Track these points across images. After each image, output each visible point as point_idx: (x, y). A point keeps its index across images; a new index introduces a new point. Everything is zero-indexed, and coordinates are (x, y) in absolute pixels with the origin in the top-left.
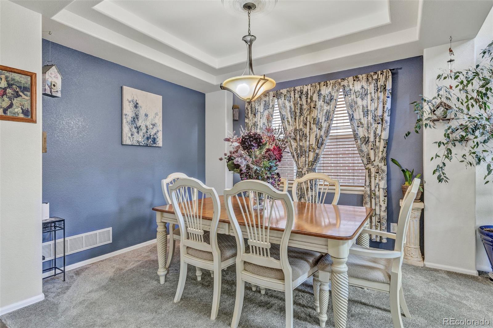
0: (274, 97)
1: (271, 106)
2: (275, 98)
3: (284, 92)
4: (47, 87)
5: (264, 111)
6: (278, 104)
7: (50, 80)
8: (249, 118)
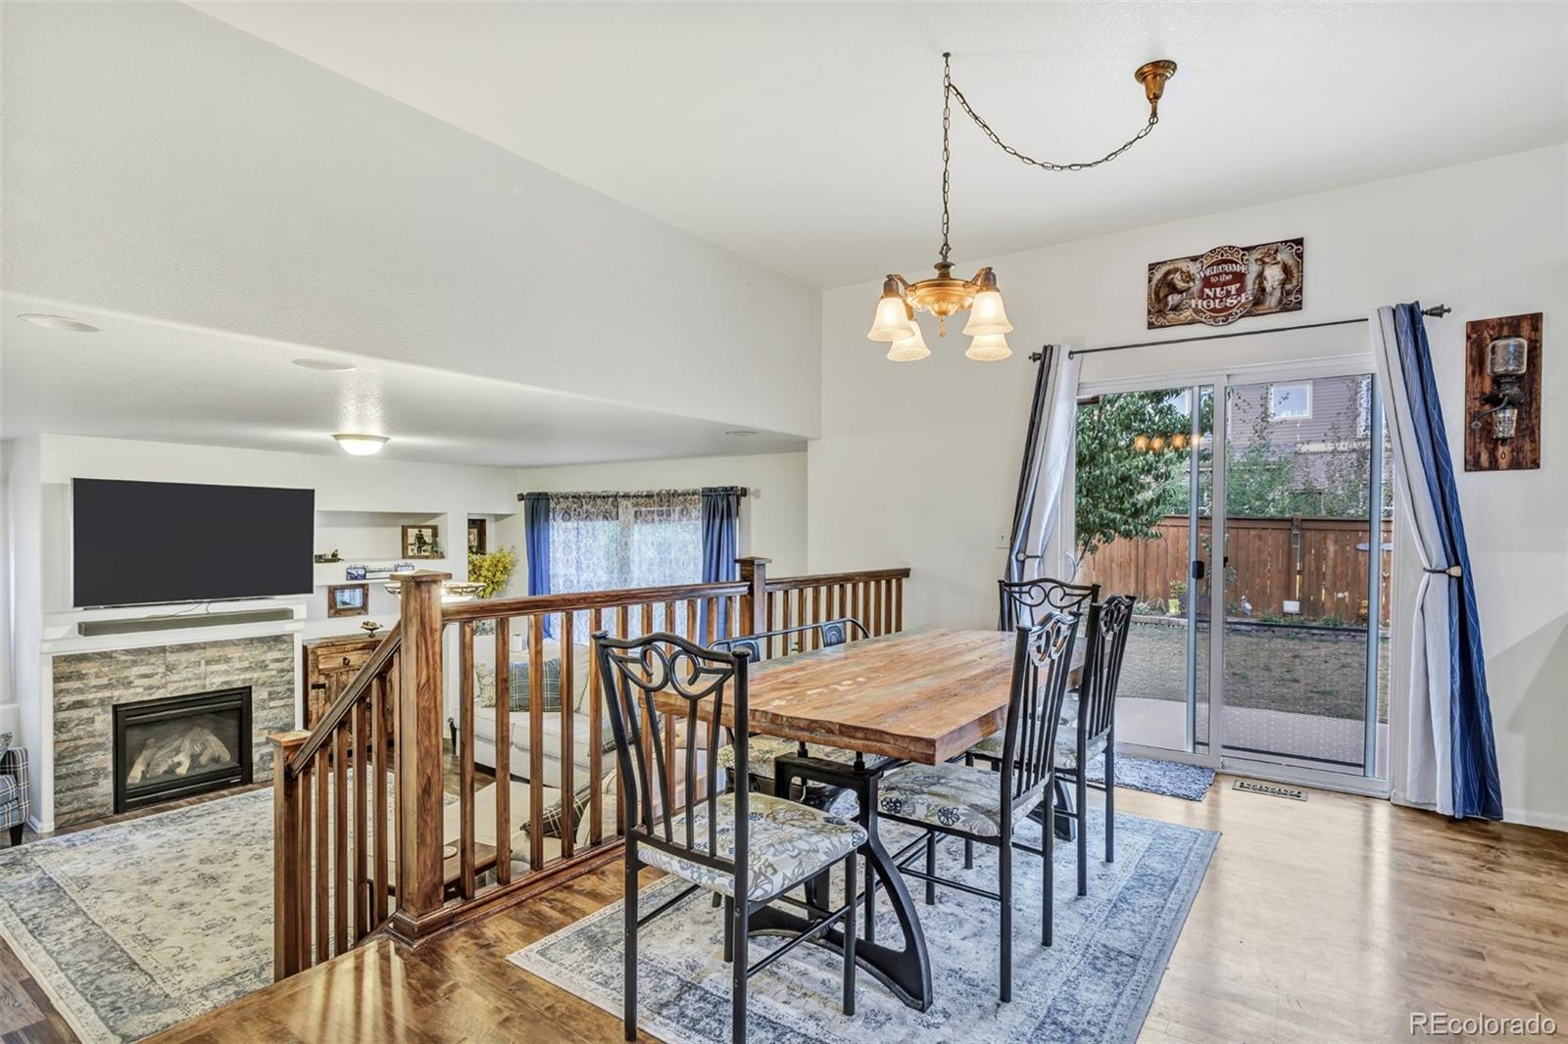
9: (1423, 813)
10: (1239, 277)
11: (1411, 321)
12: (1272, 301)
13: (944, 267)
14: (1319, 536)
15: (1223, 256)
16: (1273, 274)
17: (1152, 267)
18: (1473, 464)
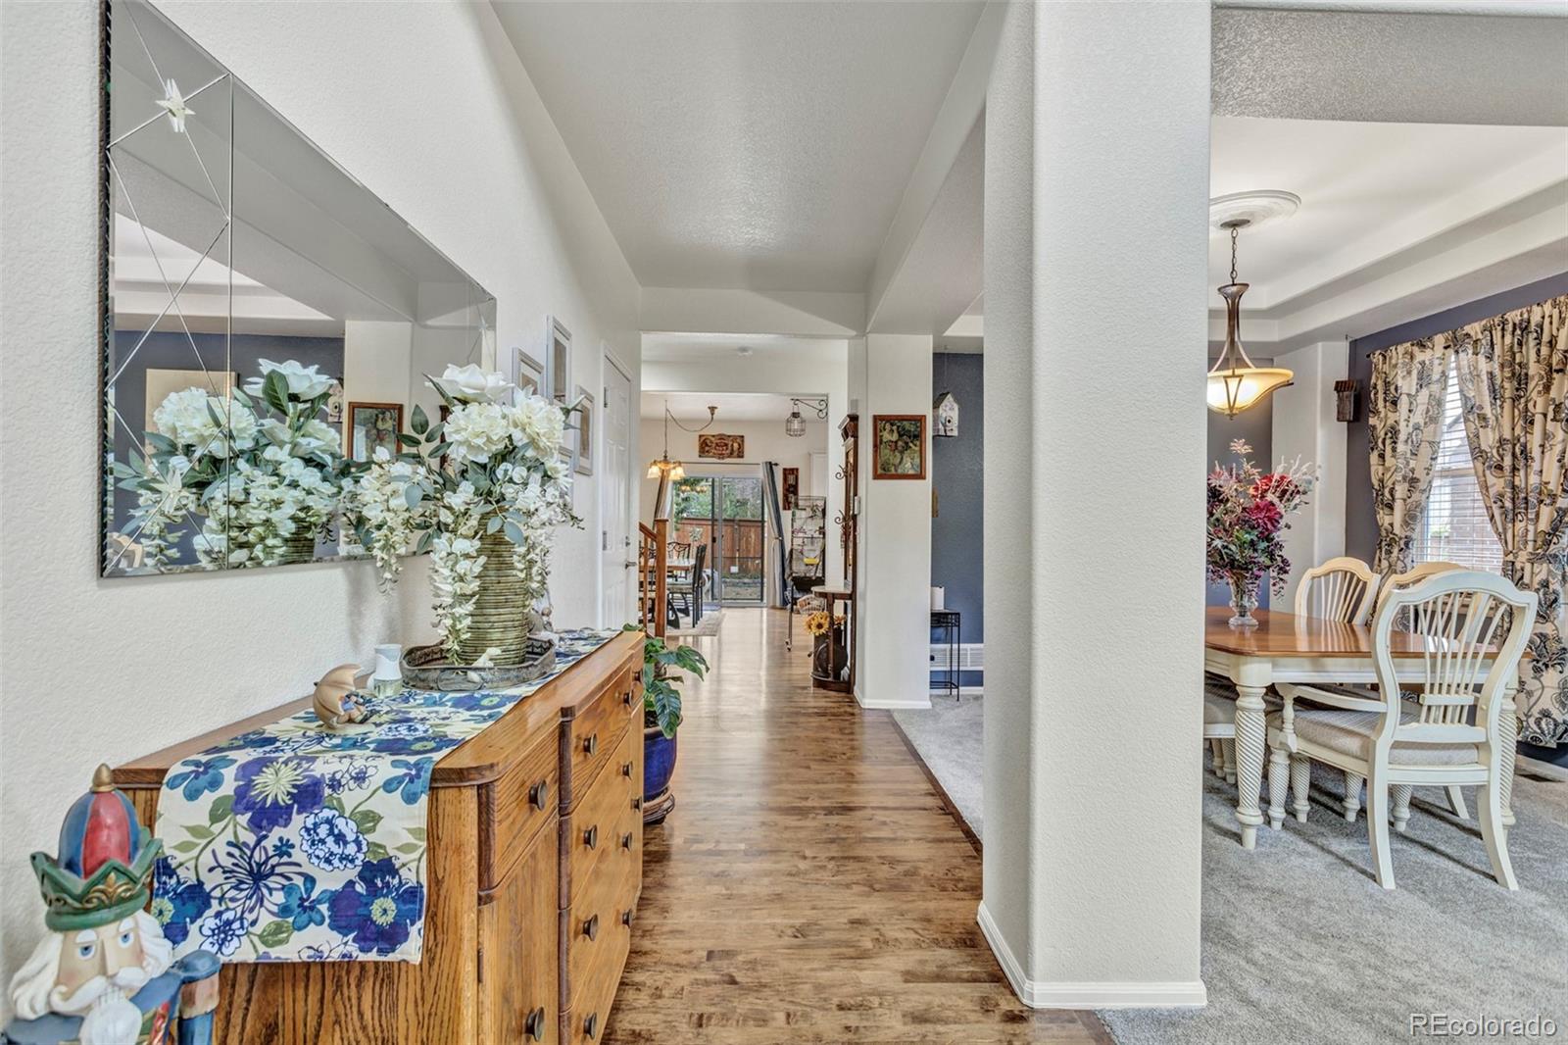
0: (1446, 348)
1: (1436, 376)
2: (1451, 351)
3: (1472, 334)
4: (941, 426)
5: (1417, 391)
6: (1458, 368)
7: (944, 415)
8: (1379, 412)
9: (774, 607)
10: (726, 445)
11: (771, 466)
12: (735, 454)
13: (666, 457)
14: (747, 529)
15: (721, 437)
16: (736, 445)
17: (700, 436)
18: (785, 509)
